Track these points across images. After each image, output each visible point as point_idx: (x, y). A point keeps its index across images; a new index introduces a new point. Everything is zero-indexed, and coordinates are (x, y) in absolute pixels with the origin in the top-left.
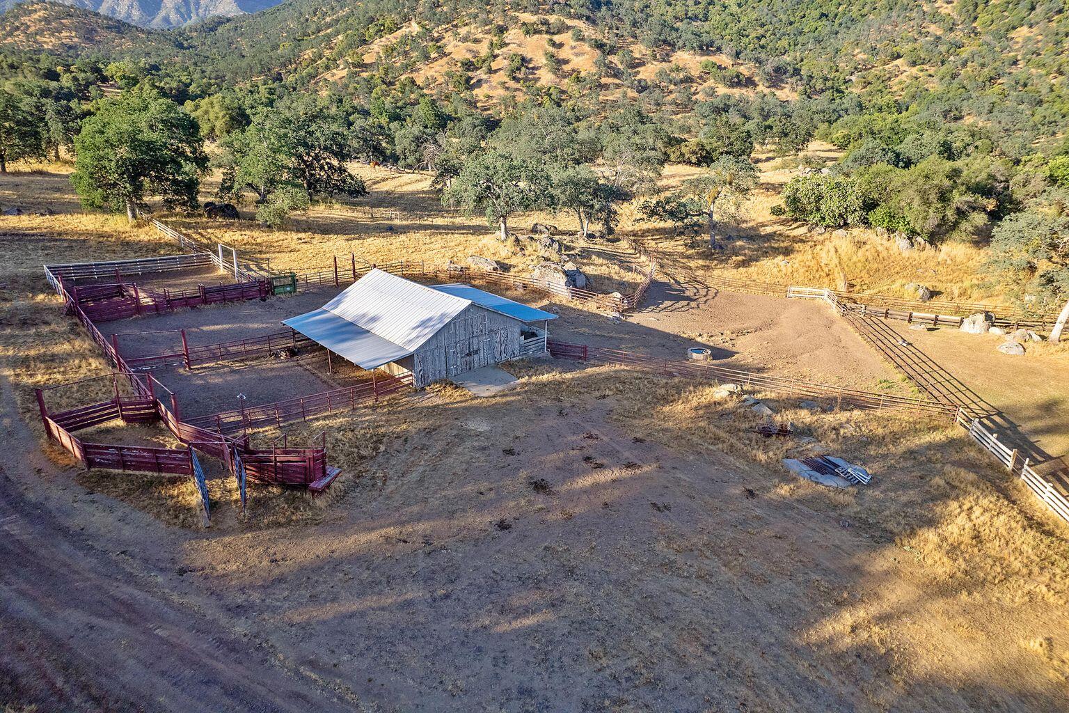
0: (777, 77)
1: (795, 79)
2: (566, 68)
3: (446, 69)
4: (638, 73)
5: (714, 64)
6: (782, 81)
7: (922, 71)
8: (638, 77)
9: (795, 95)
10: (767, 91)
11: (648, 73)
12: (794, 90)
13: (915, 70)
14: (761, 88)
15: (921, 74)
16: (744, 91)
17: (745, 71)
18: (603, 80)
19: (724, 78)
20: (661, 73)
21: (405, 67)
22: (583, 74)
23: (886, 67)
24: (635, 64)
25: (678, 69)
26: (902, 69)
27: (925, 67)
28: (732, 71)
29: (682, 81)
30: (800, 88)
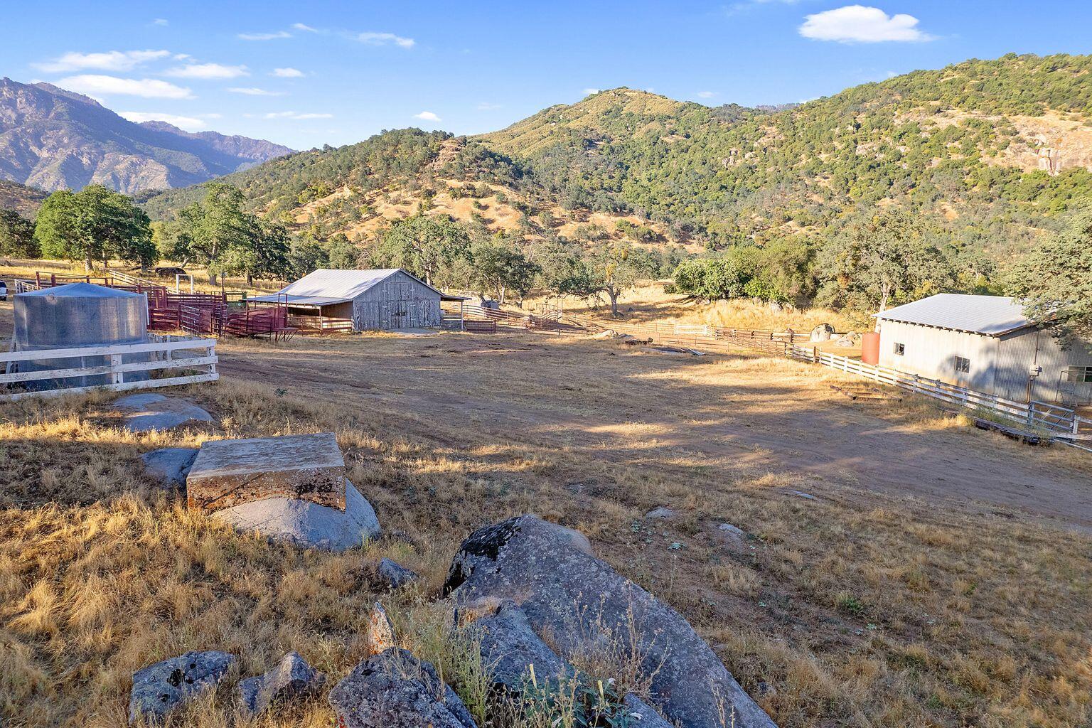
0: (685, 234)
1: (700, 236)
2: (491, 227)
3: (377, 226)
4: (559, 231)
5: (627, 223)
6: (690, 237)
7: (810, 230)
8: (559, 235)
9: (703, 248)
10: (676, 245)
11: (567, 231)
12: (700, 244)
13: (804, 230)
14: (671, 243)
15: (810, 233)
16: (656, 246)
17: (656, 228)
18: (526, 237)
19: (637, 235)
20: (579, 231)
21: (337, 226)
22: (507, 232)
23: (780, 227)
24: (556, 224)
25: (595, 227)
26: (794, 229)
27: (813, 227)
28: (643, 229)
29: (599, 238)
30: (706, 243)
